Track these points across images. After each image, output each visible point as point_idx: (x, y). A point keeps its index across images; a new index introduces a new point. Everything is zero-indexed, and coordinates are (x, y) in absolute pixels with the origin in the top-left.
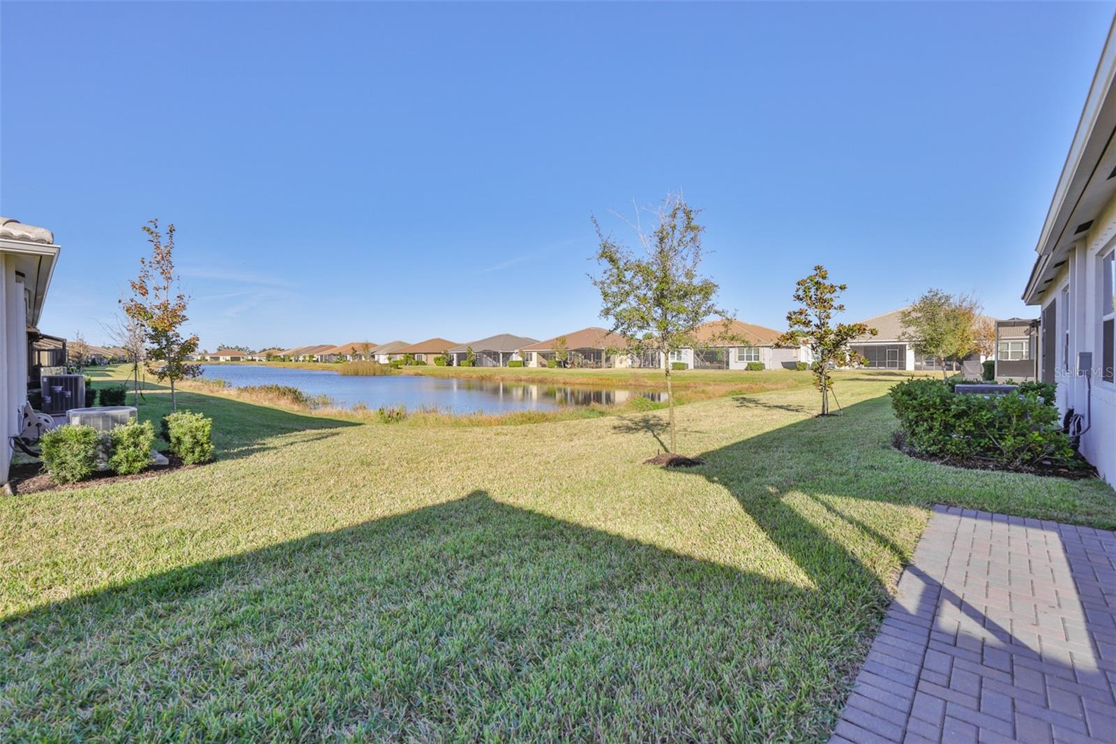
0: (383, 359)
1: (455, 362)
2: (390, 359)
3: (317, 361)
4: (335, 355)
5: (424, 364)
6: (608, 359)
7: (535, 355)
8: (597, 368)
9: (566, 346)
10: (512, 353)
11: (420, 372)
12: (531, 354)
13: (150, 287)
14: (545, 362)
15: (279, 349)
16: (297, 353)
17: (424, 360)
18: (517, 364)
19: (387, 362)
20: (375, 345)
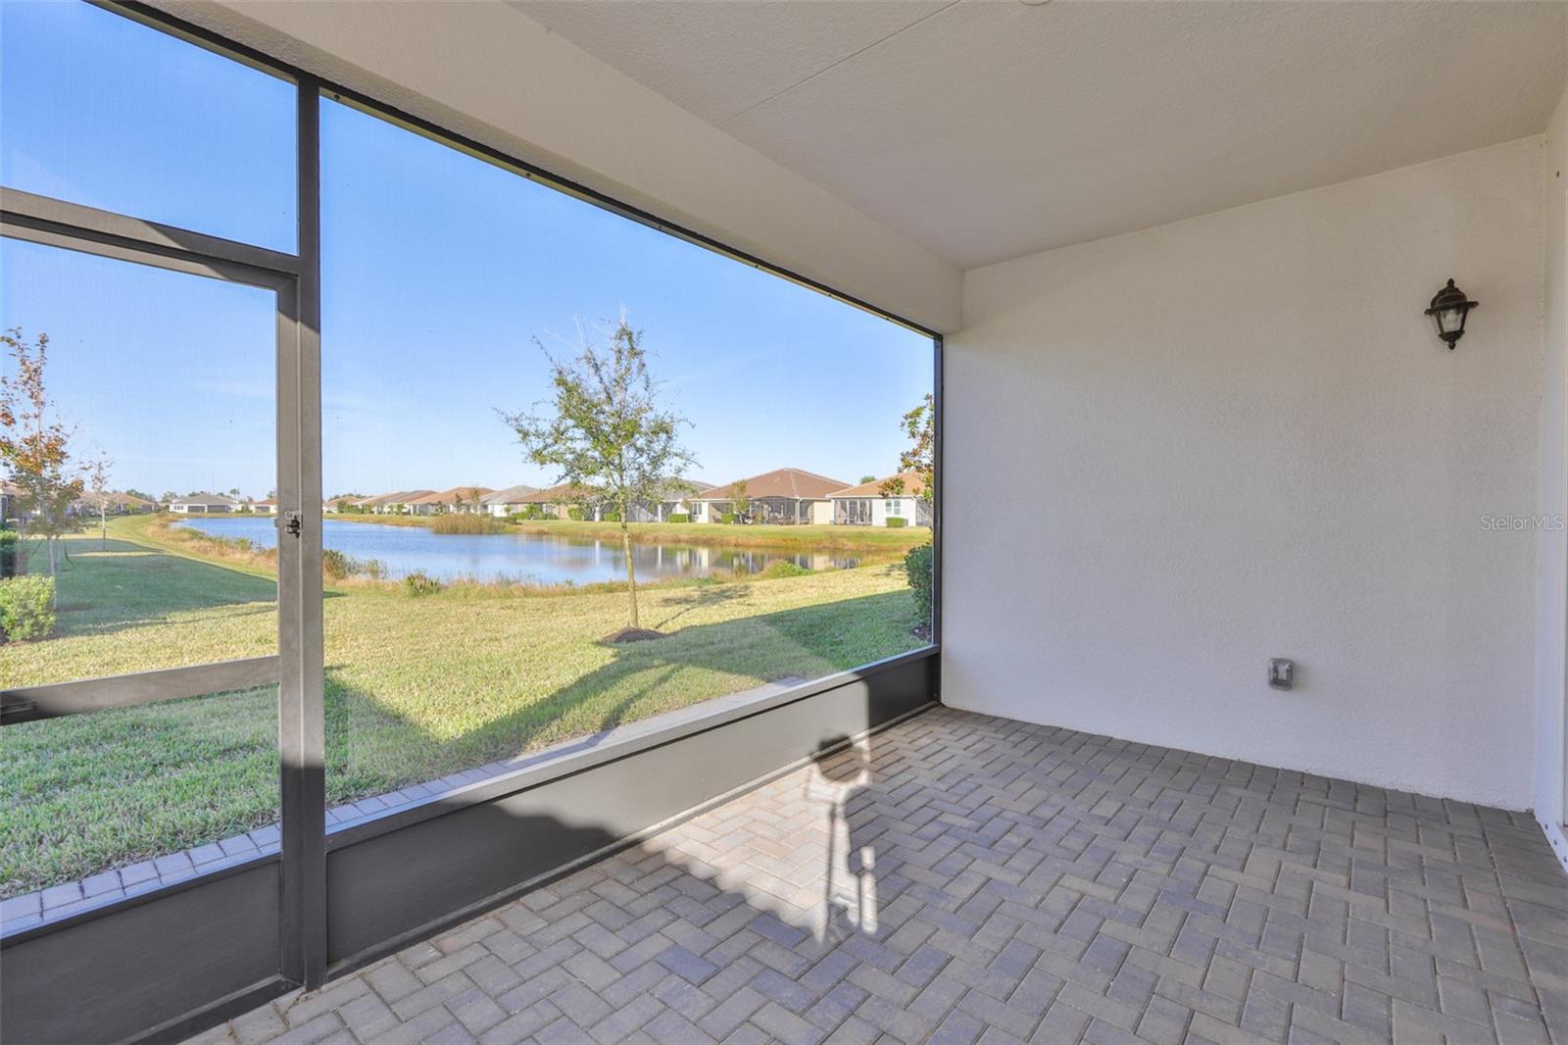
0: (498, 511)
1: (597, 516)
2: (507, 510)
3: (408, 513)
4: (433, 505)
5: (556, 518)
6: (803, 514)
7: (705, 507)
8: (787, 524)
9: (746, 494)
10: (675, 504)
11: (546, 530)
12: (700, 505)
13: (16, 414)
14: (719, 515)
15: (359, 497)
16: (381, 502)
17: (555, 512)
18: (680, 519)
19: (504, 515)
20: (489, 491)
